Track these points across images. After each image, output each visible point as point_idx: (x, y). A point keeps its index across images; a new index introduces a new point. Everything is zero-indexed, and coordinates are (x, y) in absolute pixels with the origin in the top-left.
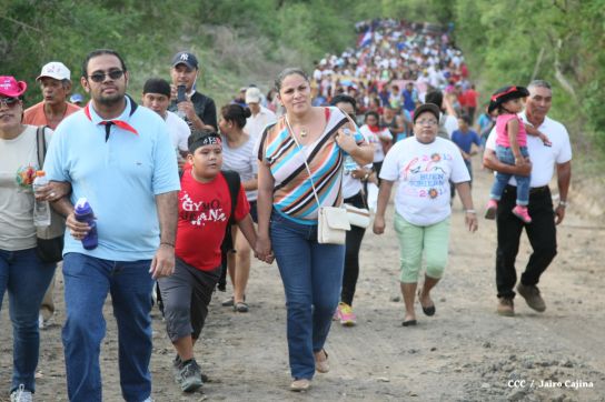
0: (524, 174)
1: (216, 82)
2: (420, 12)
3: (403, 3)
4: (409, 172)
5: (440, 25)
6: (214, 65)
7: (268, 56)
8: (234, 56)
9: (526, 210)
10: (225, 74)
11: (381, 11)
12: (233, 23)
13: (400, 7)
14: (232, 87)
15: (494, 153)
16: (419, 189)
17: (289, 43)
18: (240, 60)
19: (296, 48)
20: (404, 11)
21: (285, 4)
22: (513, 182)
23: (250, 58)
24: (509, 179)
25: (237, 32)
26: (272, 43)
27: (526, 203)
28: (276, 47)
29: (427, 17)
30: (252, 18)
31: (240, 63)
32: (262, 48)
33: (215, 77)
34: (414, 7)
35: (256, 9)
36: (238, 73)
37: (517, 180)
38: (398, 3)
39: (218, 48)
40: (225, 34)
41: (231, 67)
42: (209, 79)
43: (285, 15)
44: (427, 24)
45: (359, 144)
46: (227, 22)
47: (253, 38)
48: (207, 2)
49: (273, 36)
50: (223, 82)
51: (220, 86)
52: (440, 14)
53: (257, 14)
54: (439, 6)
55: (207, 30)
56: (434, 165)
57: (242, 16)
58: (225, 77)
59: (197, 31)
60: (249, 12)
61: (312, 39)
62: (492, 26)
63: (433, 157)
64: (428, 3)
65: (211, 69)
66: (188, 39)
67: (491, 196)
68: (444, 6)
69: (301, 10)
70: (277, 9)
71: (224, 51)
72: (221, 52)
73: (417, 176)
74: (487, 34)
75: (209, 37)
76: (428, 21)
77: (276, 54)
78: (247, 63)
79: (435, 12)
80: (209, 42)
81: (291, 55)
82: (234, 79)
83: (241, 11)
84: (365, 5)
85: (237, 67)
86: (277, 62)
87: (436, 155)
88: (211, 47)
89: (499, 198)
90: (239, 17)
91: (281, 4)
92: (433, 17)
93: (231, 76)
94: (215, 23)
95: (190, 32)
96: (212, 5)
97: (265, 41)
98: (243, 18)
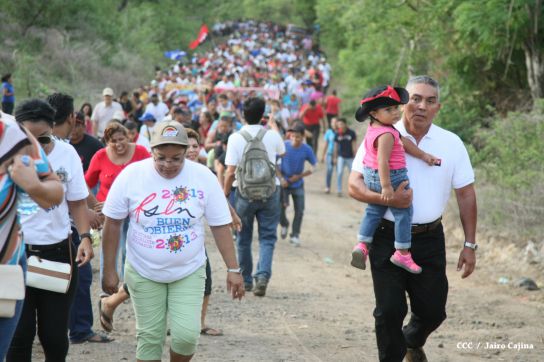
0: (404, 206)
2: (285, 12)
3: (266, 3)
4: (142, 213)
5: (305, 27)
6: (42, 73)
7: (105, 60)
8: (66, 63)
9: (409, 256)
10: (55, 81)
11: (243, 12)
12: (65, 25)
13: (263, 8)
15: (362, 177)
16: (155, 238)
17: (131, 47)
18: (72, 67)
19: (138, 52)
20: (267, 12)
21: (129, 4)
22: (390, 216)
23: (84, 64)
24: (384, 213)
25: (68, 35)
26: (109, 47)
27: (408, 245)
28: (115, 51)
29: (293, 18)
30: (86, 19)
31: (72, 69)
32: (98, 52)
33: (42, 85)
34: (278, 8)
35: (92, 9)
36: (70, 80)
37: (394, 214)
38: (261, 3)
39: (47, 53)
40: (57, 38)
41: (61, 74)
42: (35, 87)
43: (129, 16)
44: (290, 26)
45: (42, 178)
46: (57, 23)
47: (89, 42)
48: (35, 3)
49: (110, 39)
52: (305, 16)
53: (92, 16)
54: (304, 6)
55: (36, 33)
56: (177, 205)
57: (75, 17)
58: (55, 85)
59: (24, 34)
60: (83, 13)
61: (159, 42)
62: (350, 27)
63: (176, 193)
64: (292, 3)
65: (38, 76)
66: (13, 44)
67: (359, 237)
68: (308, 5)
69: (148, 11)
70: (120, 10)
71: (53, 57)
72: (50, 58)
73: (153, 221)
74: (346, 35)
75: (38, 41)
76: (291, 22)
77: (115, 59)
78: (81, 70)
79: (300, 13)
80: (37, 46)
81: (134, 61)
83: (74, 12)
84: (228, 5)
85: (69, 74)
86: (118, 68)
87: (182, 190)
88: (40, 51)
89: (369, 240)
90: (71, 18)
91: (124, 5)
92: (299, 19)
94: (44, 26)
95: (14, 35)
96: (40, 5)
97: (102, 44)
98: (77, 19)
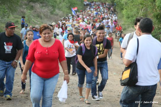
1: (33, 21)
5: (112, 4)
6: (33, 16)
7: (52, 13)
8: (40, 13)
10: (37, 18)
12: (40, 2)
14: (39, 23)
17: (59, 9)
19: (62, 10)
23: (46, 14)
25: (41, 5)
28: (54, 10)
30: (47, 0)
31: (42, 15)
32: (50, 10)
33: (33, 19)
36: (41, 18)
39: (35, 10)
40: (38, 6)
41: (39, 16)
42: (31, 20)
46: (38, 1)
49: (53, 7)
50: (36, 21)
51: (35, 22)
55: (32, 4)
58: (37, 20)
59: (28, 4)
61: (68, 7)
66: (25, 7)
72: (36, 11)
74: (123, 6)
75: (32, 6)
76: (107, 2)
77: (55, 13)
78: (45, 15)
80: (32, 8)
81: (60, 13)
82: (40, 20)
85: (41, 16)
86: (55, 15)
88: (33, 10)
92: (110, 1)
93: (39, 19)
94: (34, 2)
95: (25, 5)
97: (51, 8)
98: (44, 0)
